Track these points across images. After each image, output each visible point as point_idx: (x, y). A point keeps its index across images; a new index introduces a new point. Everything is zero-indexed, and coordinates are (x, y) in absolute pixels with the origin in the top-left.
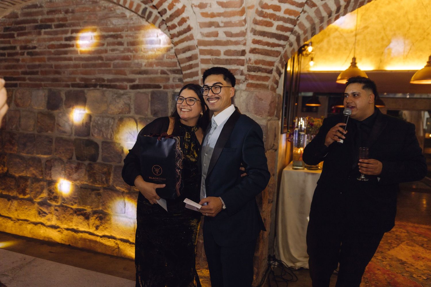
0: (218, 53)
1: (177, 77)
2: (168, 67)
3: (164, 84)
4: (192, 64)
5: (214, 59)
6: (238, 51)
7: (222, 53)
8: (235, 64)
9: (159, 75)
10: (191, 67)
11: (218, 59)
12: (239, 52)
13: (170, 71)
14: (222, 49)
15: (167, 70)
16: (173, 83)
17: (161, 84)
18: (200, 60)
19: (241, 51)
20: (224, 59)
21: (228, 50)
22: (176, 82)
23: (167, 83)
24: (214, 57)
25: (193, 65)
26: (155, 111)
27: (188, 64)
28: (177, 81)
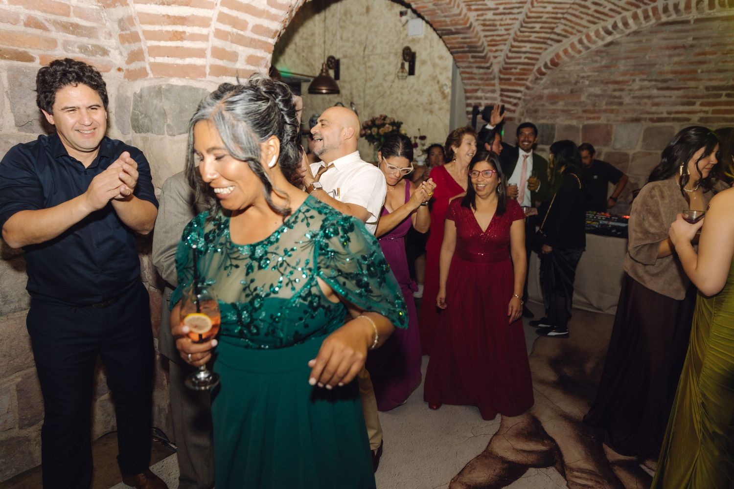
0: (242, 25)
1: (75, 42)
2: (45, 11)
3: (41, 52)
4: (184, 32)
5: (235, 34)
6: (272, 30)
7: (250, 26)
8: (262, 48)
9: (21, 28)
10: (179, 36)
11: (242, 36)
12: (272, 32)
13: (55, 23)
14: (252, 21)
15: (46, 20)
16: (65, 52)
17: (32, 52)
18: (214, 31)
19: (275, 31)
20: (249, 37)
21: (259, 25)
22: (74, 52)
23: (50, 53)
24: (235, 30)
25: (187, 34)
26: (29, 116)
27: (170, 28)
28: (77, 50)
